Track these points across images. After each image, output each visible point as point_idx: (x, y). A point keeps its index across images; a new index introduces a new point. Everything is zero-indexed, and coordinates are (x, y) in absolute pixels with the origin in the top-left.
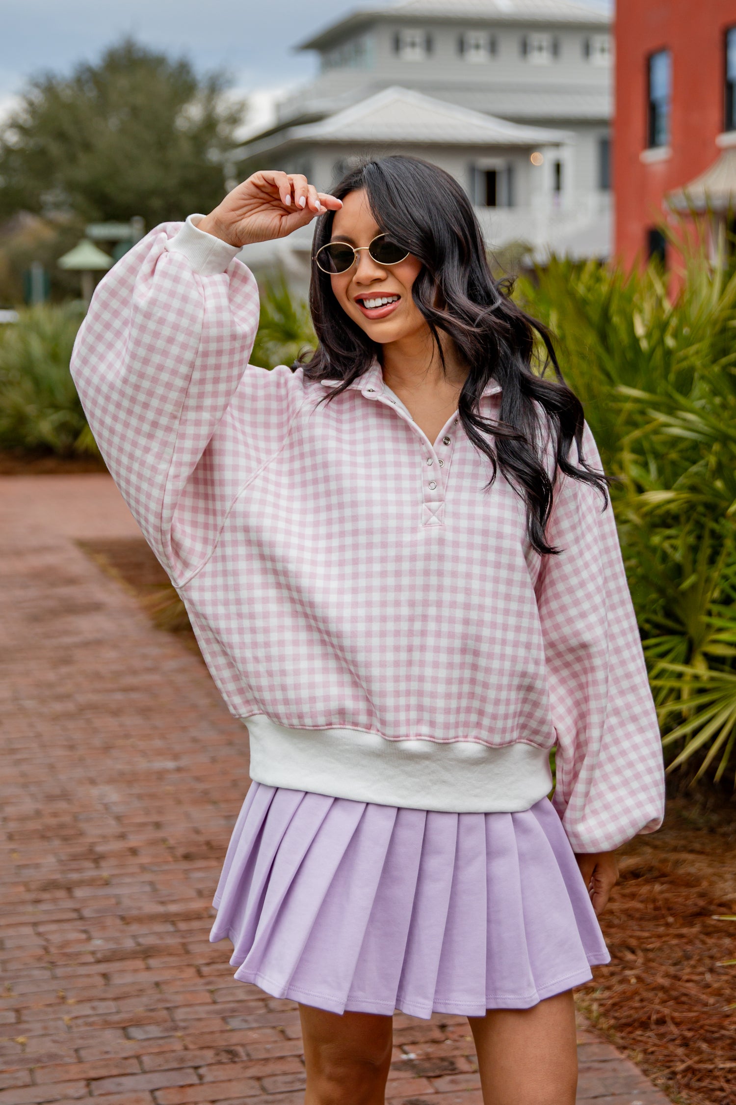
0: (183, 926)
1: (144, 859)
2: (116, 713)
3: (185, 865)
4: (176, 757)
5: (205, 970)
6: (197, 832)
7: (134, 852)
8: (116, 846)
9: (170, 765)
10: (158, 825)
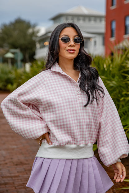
0: (14, 178)
1: (8, 165)
2: (7, 137)
3: (16, 166)
4: (17, 145)
5: (17, 187)
6: (19, 160)
7: (6, 164)
8: (3, 162)
9: (15, 147)
10: (11, 159)
